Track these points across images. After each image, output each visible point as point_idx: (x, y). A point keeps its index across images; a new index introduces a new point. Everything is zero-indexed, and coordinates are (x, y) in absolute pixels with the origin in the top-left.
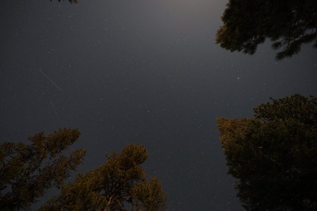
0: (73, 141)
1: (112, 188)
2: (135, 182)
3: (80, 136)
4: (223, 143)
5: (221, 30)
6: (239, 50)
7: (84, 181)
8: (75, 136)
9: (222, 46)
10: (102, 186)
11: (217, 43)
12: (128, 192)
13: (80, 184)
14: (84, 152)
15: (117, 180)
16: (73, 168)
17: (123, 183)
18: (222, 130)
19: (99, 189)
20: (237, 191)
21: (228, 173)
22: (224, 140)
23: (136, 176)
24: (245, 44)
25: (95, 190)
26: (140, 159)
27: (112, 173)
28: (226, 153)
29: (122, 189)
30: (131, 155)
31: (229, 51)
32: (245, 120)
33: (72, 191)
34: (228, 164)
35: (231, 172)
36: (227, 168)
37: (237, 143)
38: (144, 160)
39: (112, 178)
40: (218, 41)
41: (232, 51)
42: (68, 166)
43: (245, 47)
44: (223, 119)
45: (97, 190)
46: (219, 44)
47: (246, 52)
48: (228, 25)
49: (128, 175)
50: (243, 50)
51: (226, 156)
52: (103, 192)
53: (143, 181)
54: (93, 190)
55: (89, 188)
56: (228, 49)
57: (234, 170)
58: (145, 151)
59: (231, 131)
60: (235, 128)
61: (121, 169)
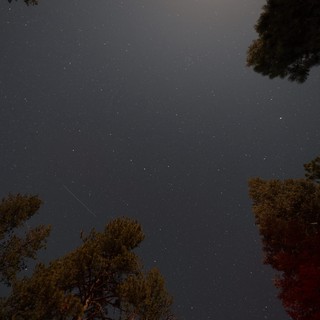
0: (30, 213)
1: (89, 286)
2: (124, 276)
3: (41, 206)
4: (257, 217)
5: (255, 46)
6: (283, 76)
7: (47, 275)
8: (33, 206)
9: (257, 69)
10: (76, 282)
11: (249, 65)
12: (113, 291)
13: (41, 278)
14: (48, 231)
15: (97, 273)
16: (30, 255)
17: (107, 277)
18: (256, 198)
19: (70, 287)
20: (280, 290)
21: (265, 263)
22: (260, 212)
23: (126, 267)
24: (291, 66)
25: (65, 289)
26: (132, 240)
27: (89, 263)
28: (262, 232)
29: (105, 286)
30: (119, 235)
31: (267, 77)
32: (292, 182)
33: (29, 290)
34: (266, 249)
35: (270, 261)
36: (264, 256)
37: (278, 216)
38: (139, 242)
39: (89, 270)
40: (251, 62)
41: (272, 77)
42: (23, 251)
43: (291, 70)
44: (258, 180)
45: (67, 288)
46: (252, 67)
47: (292, 79)
48: (266, 38)
49: (113, 266)
50: (289, 76)
51: (262, 237)
52: (76, 291)
53: (137, 274)
54: (60, 289)
55: (56, 285)
56: (264, 74)
57: (275, 257)
58: (139, 229)
59: (269, 198)
60: (276, 194)
61: (103, 256)
